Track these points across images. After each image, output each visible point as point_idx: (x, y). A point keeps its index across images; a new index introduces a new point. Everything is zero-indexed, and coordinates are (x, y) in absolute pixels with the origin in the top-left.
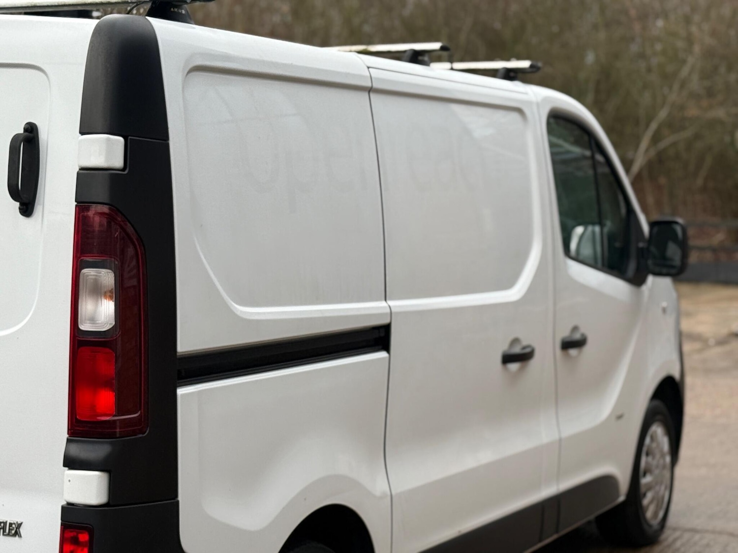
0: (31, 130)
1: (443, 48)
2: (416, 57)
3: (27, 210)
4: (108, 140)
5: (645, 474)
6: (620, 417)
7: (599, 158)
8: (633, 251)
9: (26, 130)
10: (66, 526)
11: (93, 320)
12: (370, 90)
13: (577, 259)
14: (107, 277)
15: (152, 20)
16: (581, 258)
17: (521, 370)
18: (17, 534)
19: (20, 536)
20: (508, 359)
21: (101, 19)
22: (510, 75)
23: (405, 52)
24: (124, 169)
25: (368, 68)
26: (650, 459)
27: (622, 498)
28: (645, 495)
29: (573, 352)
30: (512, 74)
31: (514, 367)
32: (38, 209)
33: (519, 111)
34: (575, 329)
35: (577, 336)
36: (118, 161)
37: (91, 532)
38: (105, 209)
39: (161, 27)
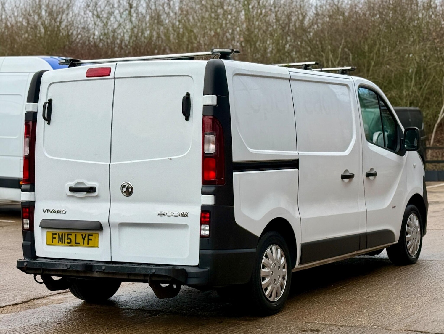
0: (188, 94)
1: (316, 64)
2: (306, 67)
3: (187, 118)
4: (212, 96)
5: (407, 234)
6: (394, 207)
7: (382, 103)
8: (399, 141)
9: (186, 95)
10: (202, 212)
11: (208, 150)
12: (290, 79)
13: (376, 144)
14: (212, 137)
15: (223, 60)
16: (378, 144)
17: (349, 181)
18: (187, 216)
19: (188, 217)
20: (343, 177)
21: (209, 60)
22: (343, 72)
23: (302, 65)
24: (217, 105)
25: (289, 72)
26: (410, 228)
27: (396, 242)
28: (408, 242)
29: (371, 178)
30: (344, 72)
31: (346, 180)
32: (190, 118)
33: (346, 85)
34: (372, 169)
35: (373, 172)
36: (215, 103)
37: (210, 213)
38: (211, 117)
39: (225, 62)
